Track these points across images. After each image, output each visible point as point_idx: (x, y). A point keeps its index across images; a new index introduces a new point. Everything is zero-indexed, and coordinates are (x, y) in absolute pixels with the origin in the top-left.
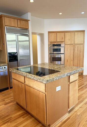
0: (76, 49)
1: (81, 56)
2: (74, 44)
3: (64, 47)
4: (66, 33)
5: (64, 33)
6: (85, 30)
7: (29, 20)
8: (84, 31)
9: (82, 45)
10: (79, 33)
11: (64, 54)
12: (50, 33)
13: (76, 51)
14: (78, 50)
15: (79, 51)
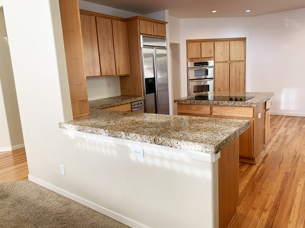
0: (233, 70)
1: (241, 81)
2: (229, 62)
3: (214, 67)
4: (216, 43)
5: (213, 43)
6: (246, 38)
7: (167, 23)
8: (244, 39)
9: (242, 63)
10: (237, 42)
11: (213, 78)
12: (189, 42)
13: (233, 73)
14: (236, 71)
15: (238, 73)
